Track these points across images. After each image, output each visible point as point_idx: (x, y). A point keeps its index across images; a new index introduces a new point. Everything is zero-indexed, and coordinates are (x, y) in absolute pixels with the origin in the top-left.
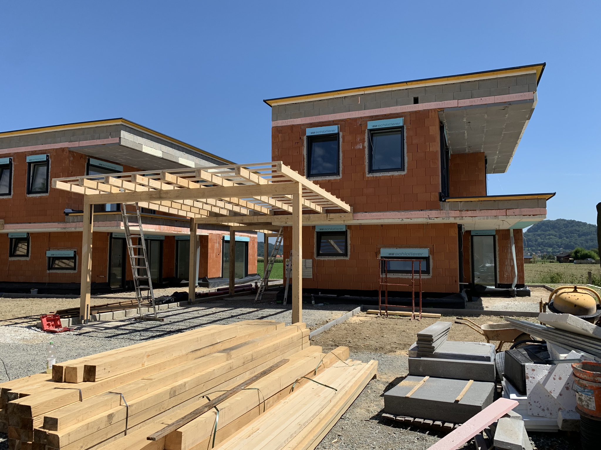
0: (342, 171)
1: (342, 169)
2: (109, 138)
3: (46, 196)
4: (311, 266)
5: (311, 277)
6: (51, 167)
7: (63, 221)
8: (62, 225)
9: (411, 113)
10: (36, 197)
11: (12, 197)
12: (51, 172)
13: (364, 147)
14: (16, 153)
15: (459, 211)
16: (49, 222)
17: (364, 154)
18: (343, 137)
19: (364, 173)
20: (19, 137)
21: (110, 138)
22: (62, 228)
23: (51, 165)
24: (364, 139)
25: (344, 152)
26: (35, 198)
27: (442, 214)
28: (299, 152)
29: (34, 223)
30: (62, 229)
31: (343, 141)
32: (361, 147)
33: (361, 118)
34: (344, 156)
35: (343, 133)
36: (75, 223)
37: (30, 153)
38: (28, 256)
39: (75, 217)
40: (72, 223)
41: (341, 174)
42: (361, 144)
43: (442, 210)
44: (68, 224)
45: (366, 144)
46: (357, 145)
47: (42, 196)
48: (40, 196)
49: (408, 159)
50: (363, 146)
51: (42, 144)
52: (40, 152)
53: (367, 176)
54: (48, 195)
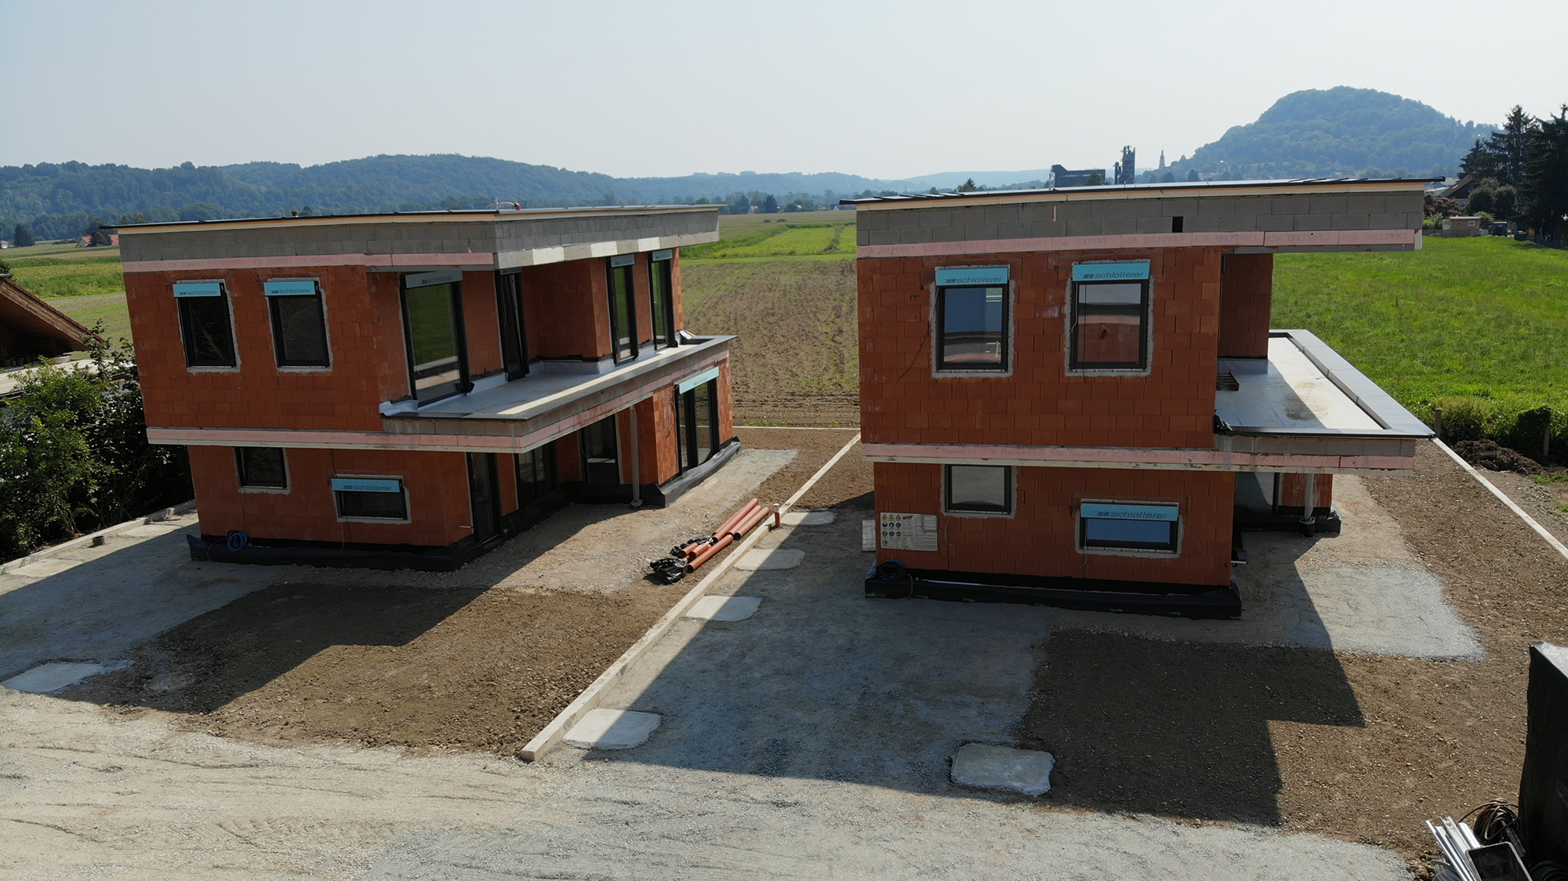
0: (1013, 361)
1: (1012, 358)
2: (468, 251)
4: (935, 529)
5: (936, 549)
6: (329, 309)
7: (381, 430)
8: (375, 436)
9: (1167, 251)
10: (301, 373)
12: (328, 320)
13: (1062, 316)
14: (232, 270)
15: (1249, 455)
16: (345, 430)
17: (1063, 331)
18: (1018, 291)
19: (1061, 370)
21: (470, 251)
22: (376, 443)
23: (327, 304)
24: (1063, 298)
25: (1017, 322)
26: (298, 376)
27: (1216, 457)
28: (918, 317)
30: (381, 446)
31: (1018, 300)
32: (1056, 315)
33: (1058, 252)
34: (1017, 332)
35: (1017, 283)
36: (409, 436)
37: (271, 272)
38: (286, 487)
39: (407, 424)
40: (401, 436)
41: (1010, 369)
42: (1056, 308)
43: (1218, 451)
44: (392, 437)
45: (1067, 309)
46: (1047, 310)
47: (317, 373)
48: (310, 373)
49: (1155, 345)
50: (1060, 313)
51: (298, 254)
52: (296, 272)
53: (1067, 374)
54: (330, 370)
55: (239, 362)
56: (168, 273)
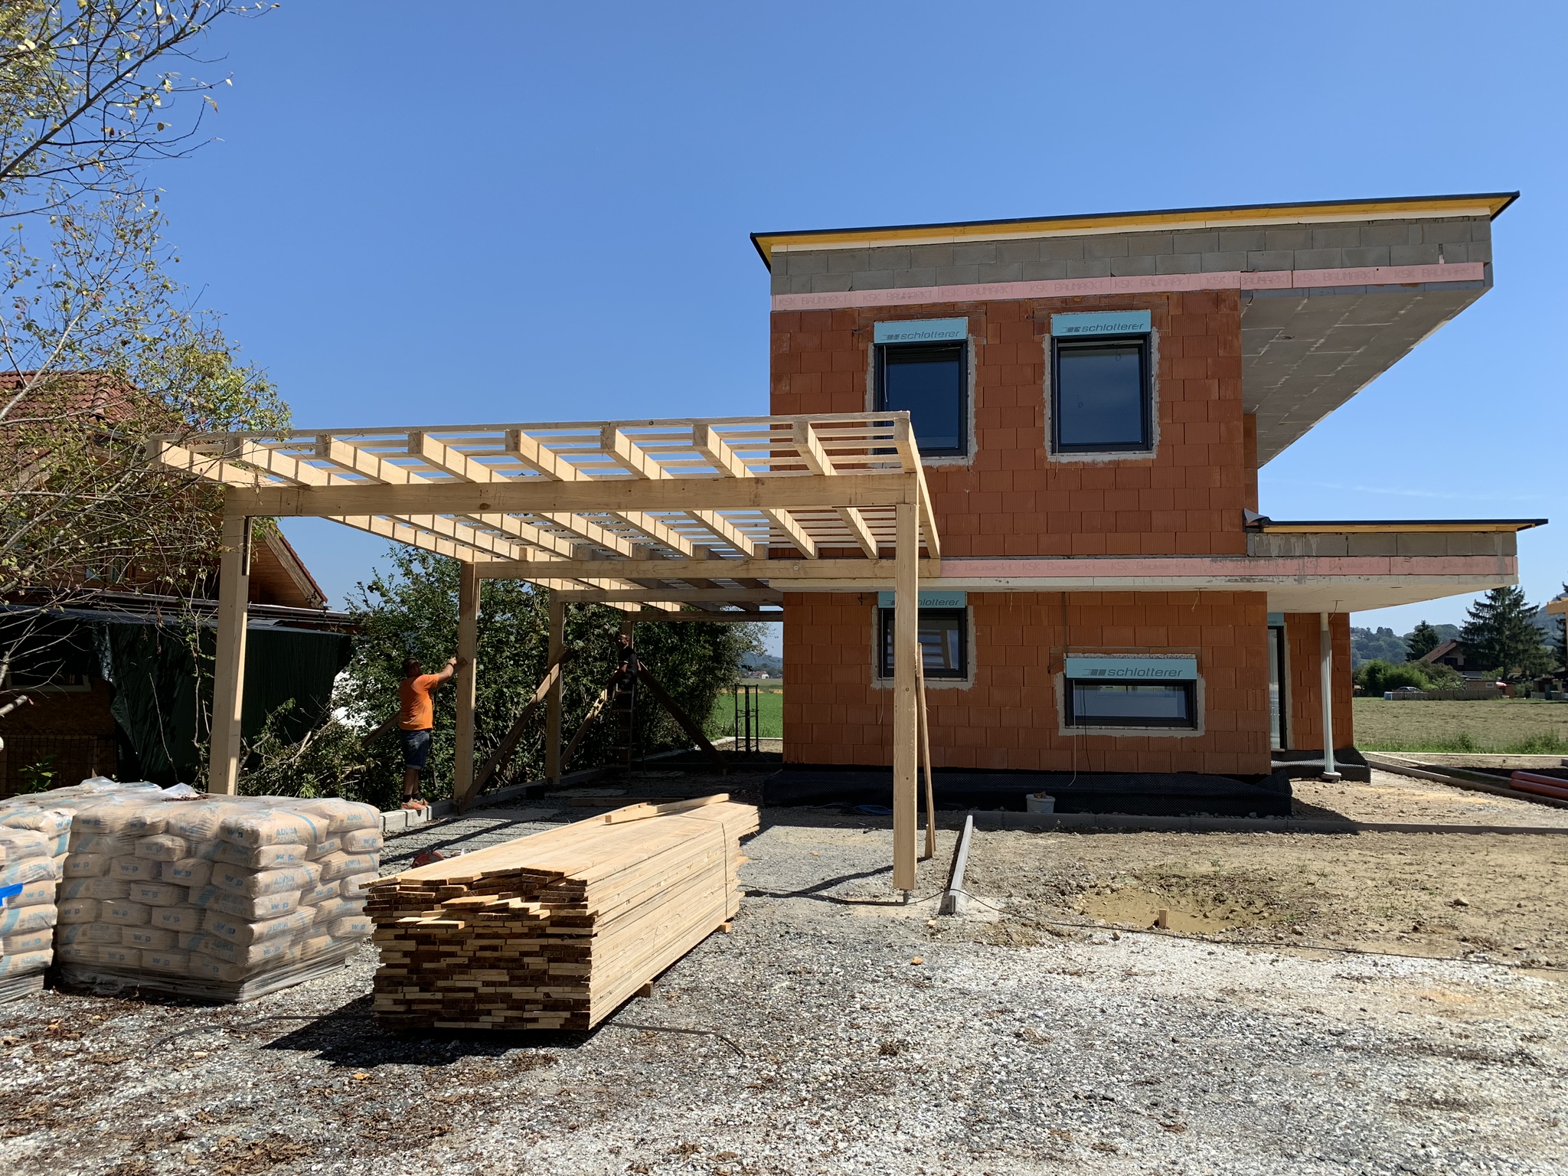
2: (1437, 262)
3: (1145, 460)
6: (1162, 358)
7: (1241, 552)
8: (1230, 566)
10: (1094, 463)
11: (971, 463)
12: (1159, 376)
14: (985, 303)
16: (1166, 556)
20: (993, 247)
21: (1442, 261)
22: (1230, 578)
23: (1160, 350)
26: (1092, 467)
29: (1089, 556)
30: (1236, 581)
36: (1295, 561)
37: (1058, 304)
38: (966, 677)
39: (1293, 540)
40: (1280, 561)
44: (1262, 562)
47: (1125, 461)
48: (1110, 462)
51: (1112, 275)
52: (1104, 302)
54: (1152, 455)
55: (973, 447)
56: (860, 310)
